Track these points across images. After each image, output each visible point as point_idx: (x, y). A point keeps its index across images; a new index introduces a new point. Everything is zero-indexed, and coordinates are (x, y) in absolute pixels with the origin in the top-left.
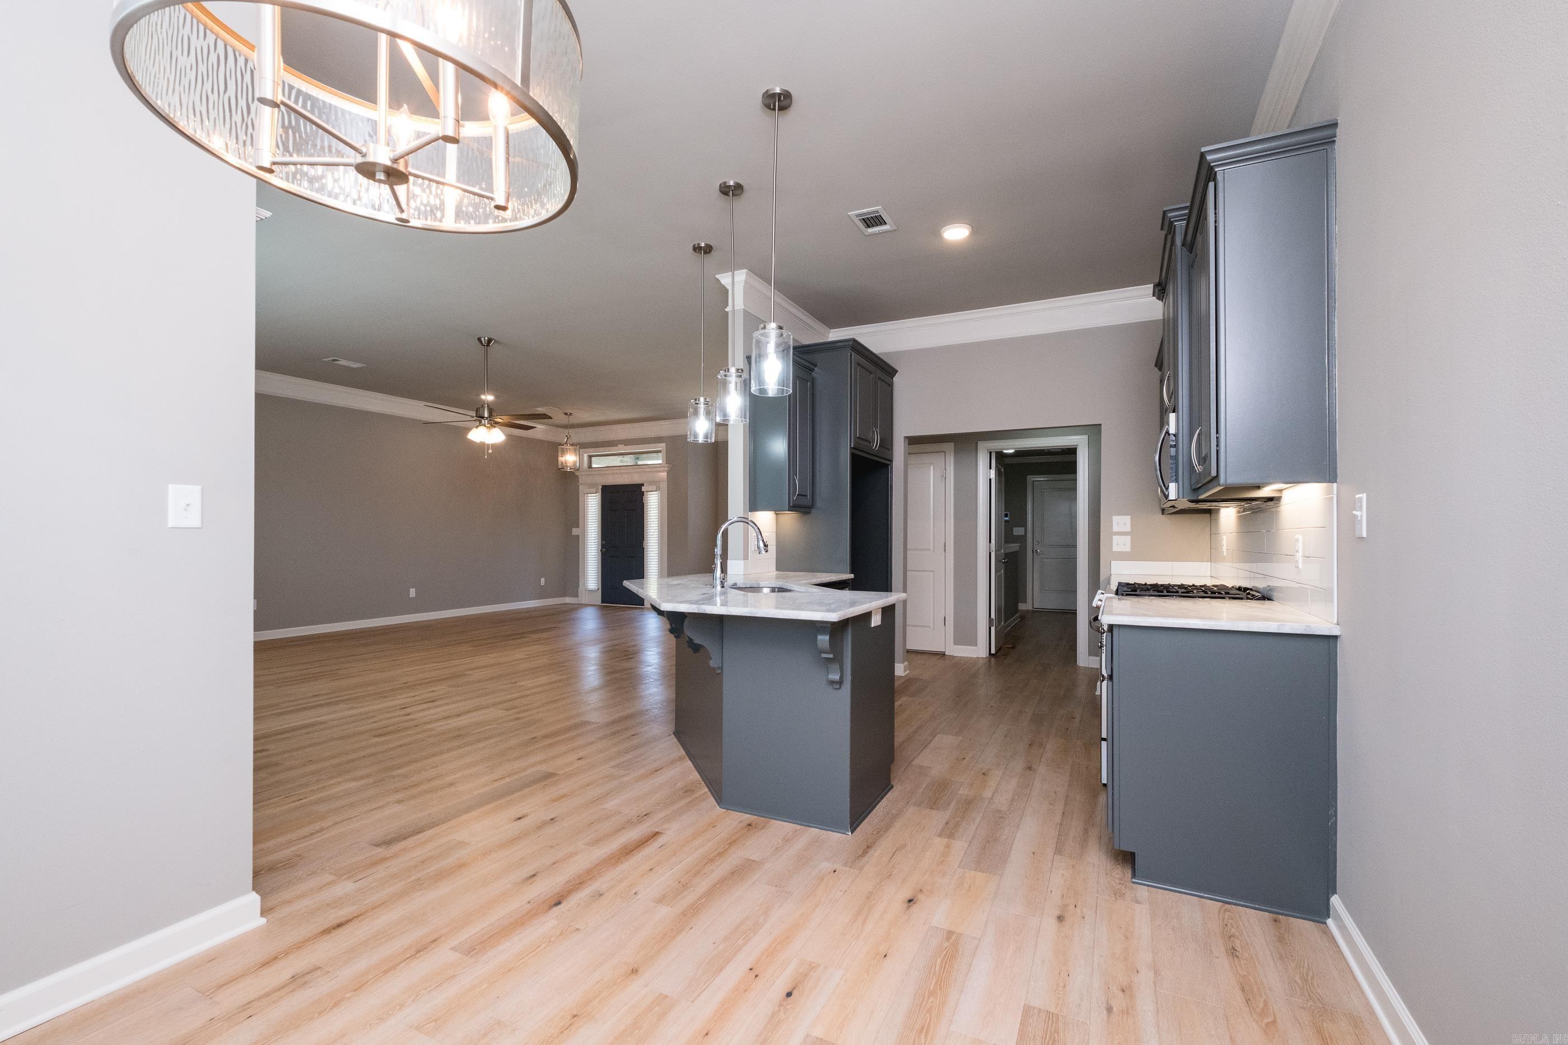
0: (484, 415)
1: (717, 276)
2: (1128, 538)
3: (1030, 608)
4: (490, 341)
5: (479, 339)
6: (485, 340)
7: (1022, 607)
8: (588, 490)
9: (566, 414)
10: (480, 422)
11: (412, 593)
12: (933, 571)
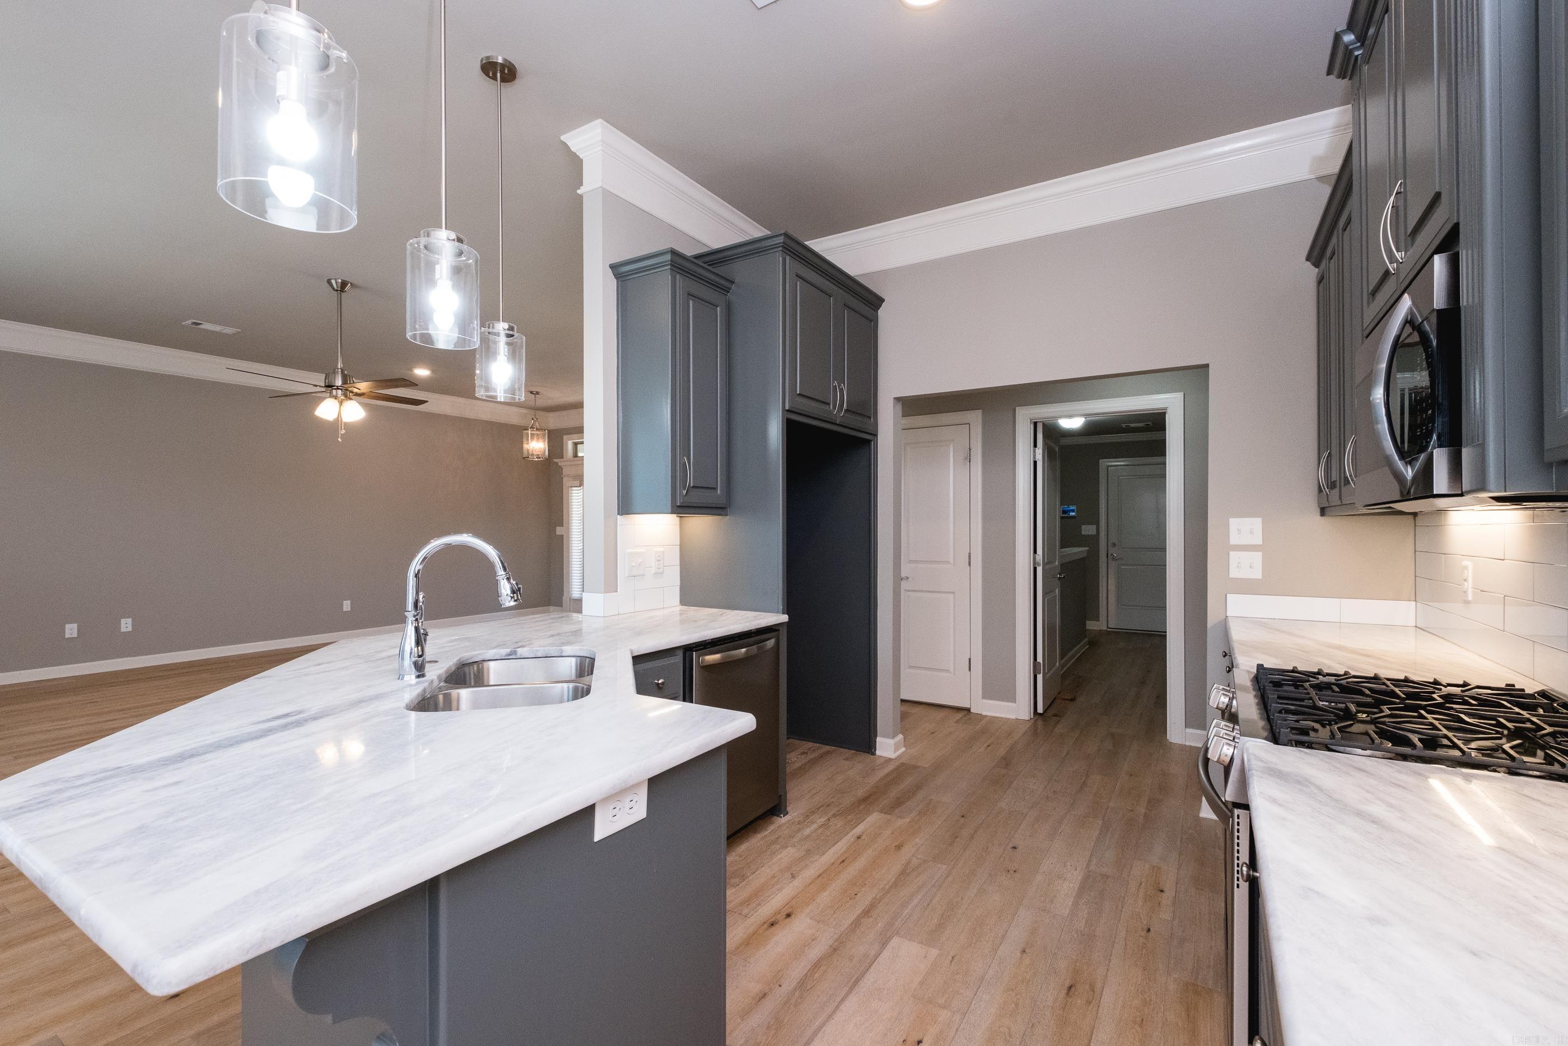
0: (335, 384)
1: (563, 138)
2: (1258, 557)
3: (1105, 628)
4: (344, 284)
5: (329, 282)
6: (336, 283)
7: (1091, 625)
8: (571, 483)
9: (531, 392)
10: (331, 393)
11: (347, 606)
12: (953, 593)
